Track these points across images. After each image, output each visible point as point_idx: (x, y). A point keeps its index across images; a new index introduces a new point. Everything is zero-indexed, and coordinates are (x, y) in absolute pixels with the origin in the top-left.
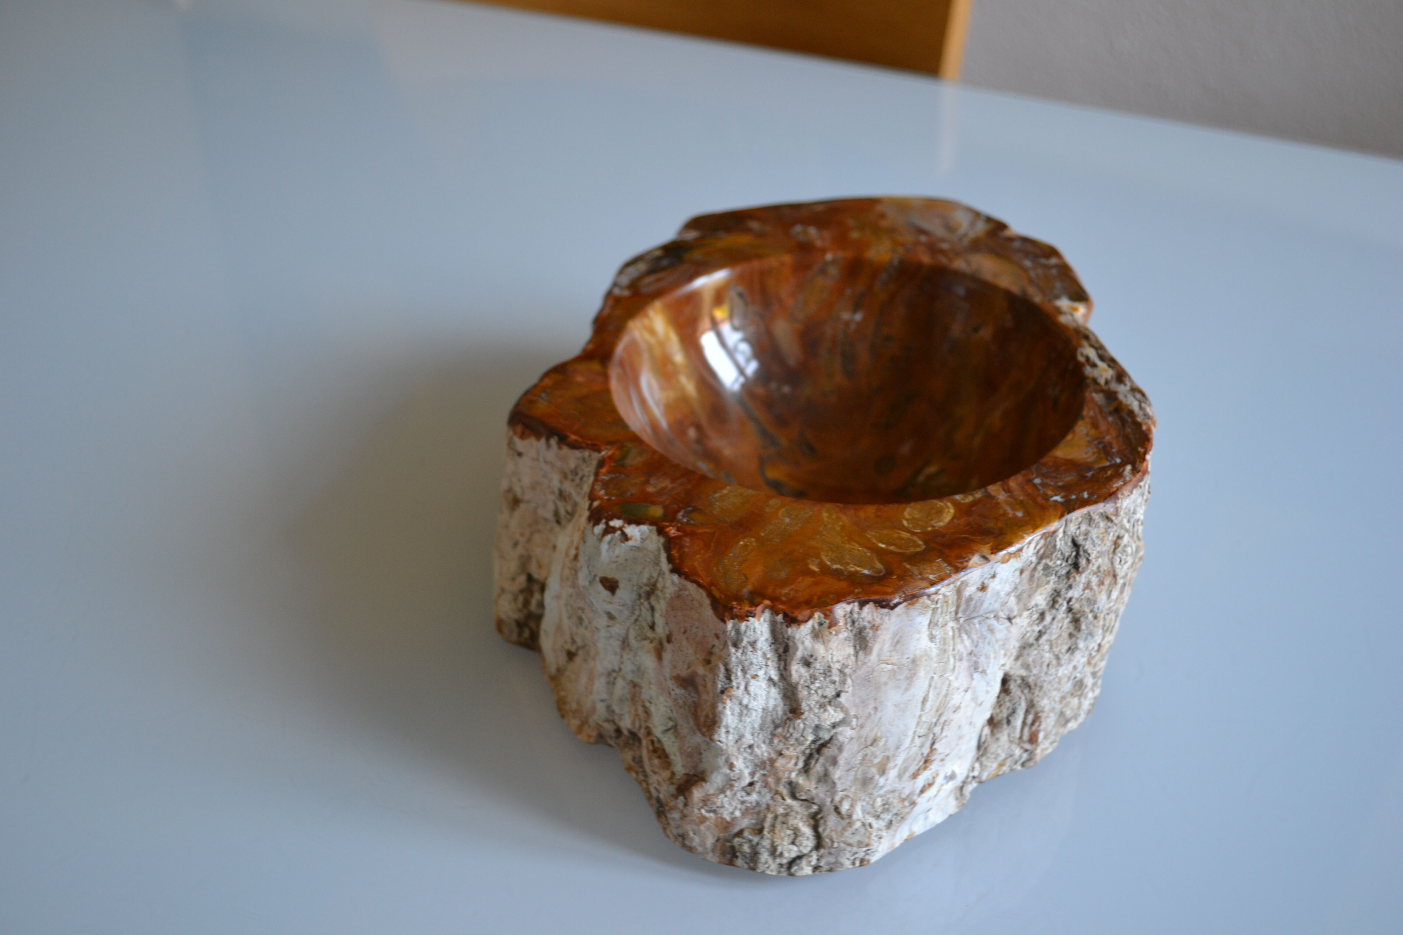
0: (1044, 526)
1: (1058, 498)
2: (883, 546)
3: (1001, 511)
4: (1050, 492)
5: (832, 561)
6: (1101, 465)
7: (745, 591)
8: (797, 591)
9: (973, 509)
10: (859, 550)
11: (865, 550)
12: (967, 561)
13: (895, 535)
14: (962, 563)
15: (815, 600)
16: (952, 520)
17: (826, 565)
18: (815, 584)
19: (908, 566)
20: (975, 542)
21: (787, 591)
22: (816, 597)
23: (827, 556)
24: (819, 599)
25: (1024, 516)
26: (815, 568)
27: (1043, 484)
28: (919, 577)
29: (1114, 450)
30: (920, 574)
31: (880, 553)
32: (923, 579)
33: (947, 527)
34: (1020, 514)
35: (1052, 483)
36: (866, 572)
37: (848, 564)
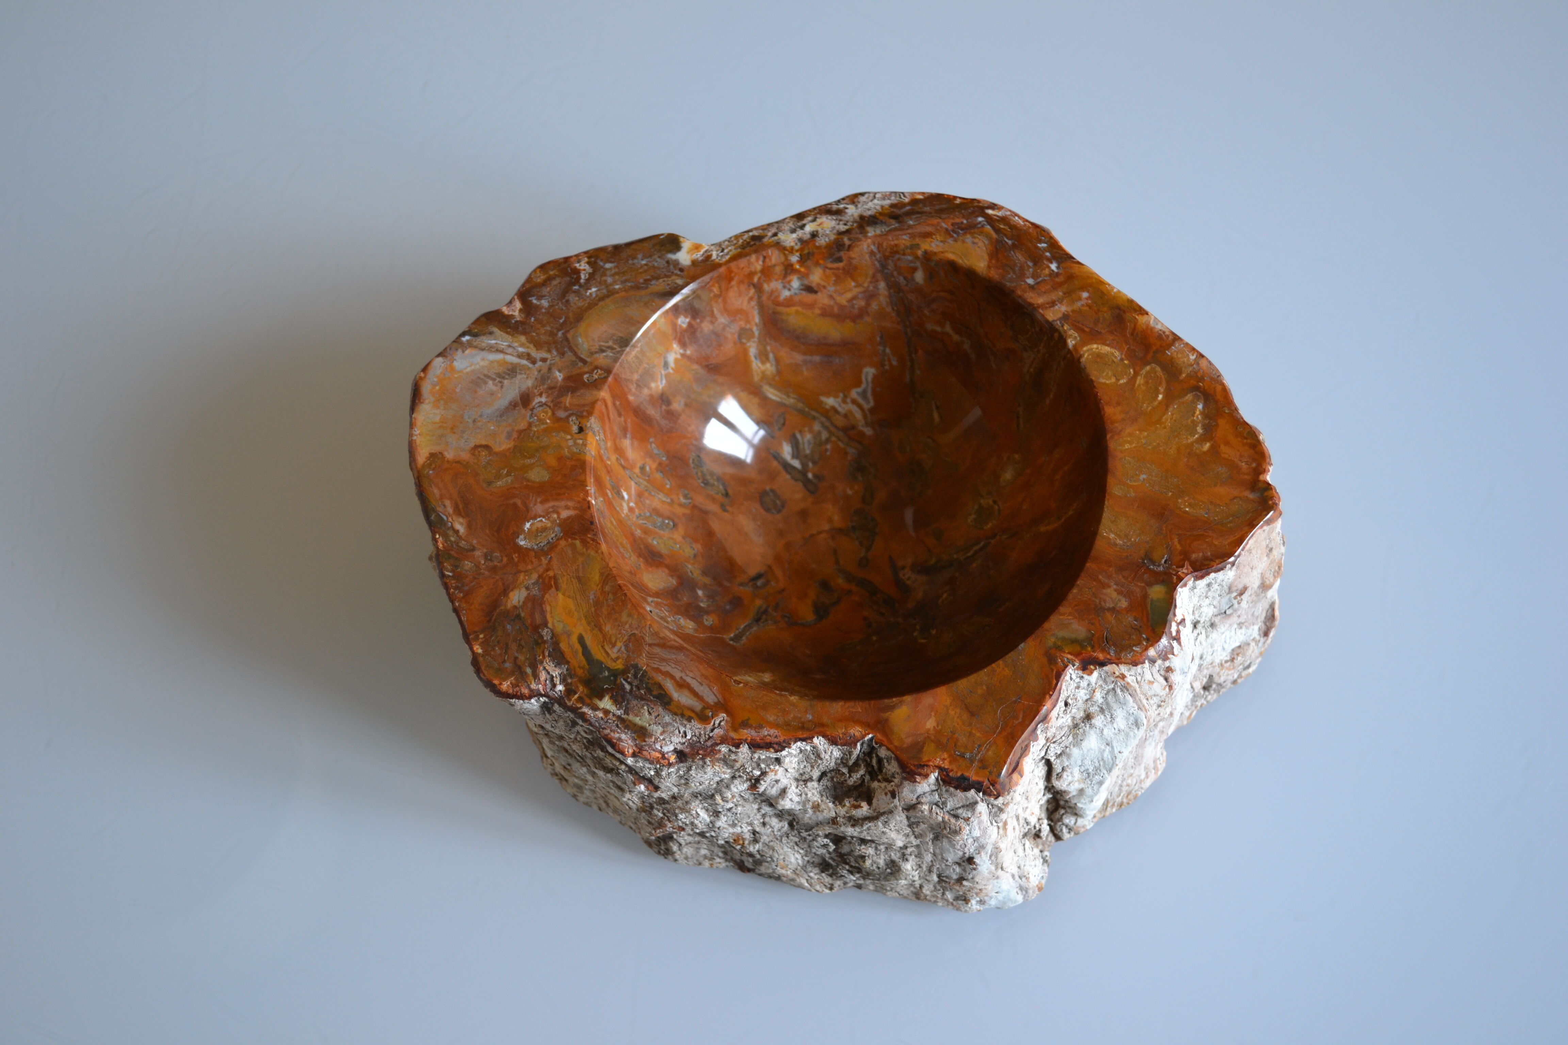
0: (1099, 276)
1: (1054, 266)
2: (1160, 397)
3: (1087, 308)
4: (1047, 271)
5: (1193, 433)
6: (993, 232)
7: (1251, 496)
8: (1241, 456)
9: (1087, 329)
10: (1172, 414)
11: (1171, 409)
12: (1164, 332)
13: (1143, 388)
14: (1168, 336)
15: (1249, 441)
16: (1108, 345)
17: (1197, 438)
18: (1227, 443)
19: (1184, 375)
20: (1135, 326)
21: (1243, 464)
22: (1245, 441)
23: (1187, 439)
24: (1246, 438)
25: (1088, 291)
26: (1207, 446)
27: (1034, 276)
28: (1195, 366)
29: (965, 222)
30: (1192, 365)
31: (1170, 398)
32: (1198, 364)
33: (1120, 349)
34: (1085, 295)
35: (1031, 270)
36: (1200, 406)
37: (1193, 421)
